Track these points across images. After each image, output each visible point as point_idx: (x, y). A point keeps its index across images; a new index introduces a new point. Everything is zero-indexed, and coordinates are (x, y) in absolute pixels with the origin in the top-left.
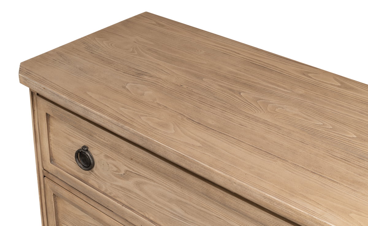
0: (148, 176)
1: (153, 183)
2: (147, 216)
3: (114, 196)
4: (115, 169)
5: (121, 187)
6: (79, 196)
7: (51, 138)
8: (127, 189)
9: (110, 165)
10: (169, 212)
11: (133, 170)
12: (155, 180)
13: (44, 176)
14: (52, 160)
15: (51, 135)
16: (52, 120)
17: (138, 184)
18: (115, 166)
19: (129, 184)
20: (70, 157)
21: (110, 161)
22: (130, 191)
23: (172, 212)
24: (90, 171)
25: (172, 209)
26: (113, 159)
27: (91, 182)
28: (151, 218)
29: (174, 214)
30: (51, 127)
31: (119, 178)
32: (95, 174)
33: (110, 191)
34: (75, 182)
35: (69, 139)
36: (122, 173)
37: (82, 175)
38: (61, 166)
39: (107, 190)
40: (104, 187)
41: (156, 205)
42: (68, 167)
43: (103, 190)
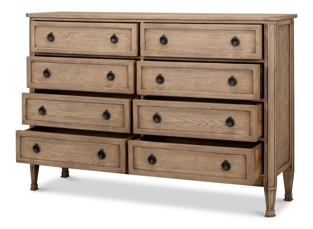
0: (76, 32)
1: (77, 34)
2: (75, 48)
3: (62, 47)
4: (63, 36)
5: (65, 42)
8: (67, 42)
9: (61, 35)
11: (70, 32)
14: (35, 46)
17: (72, 37)
18: (63, 35)
19: (69, 39)
21: (61, 33)
22: (69, 42)
24: (52, 42)
26: (63, 32)
27: (53, 46)
28: (77, 48)
30: (36, 32)
31: (65, 38)
32: (55, 42)
34: (46, 49)
35: (44, 33)
36: (66, 36)
37: (48, 46)
38: (39, 47)
39: (59, 46)
40: (58, 46)
41: (79, 42)
42: (42, 46)
43: (58, 47)
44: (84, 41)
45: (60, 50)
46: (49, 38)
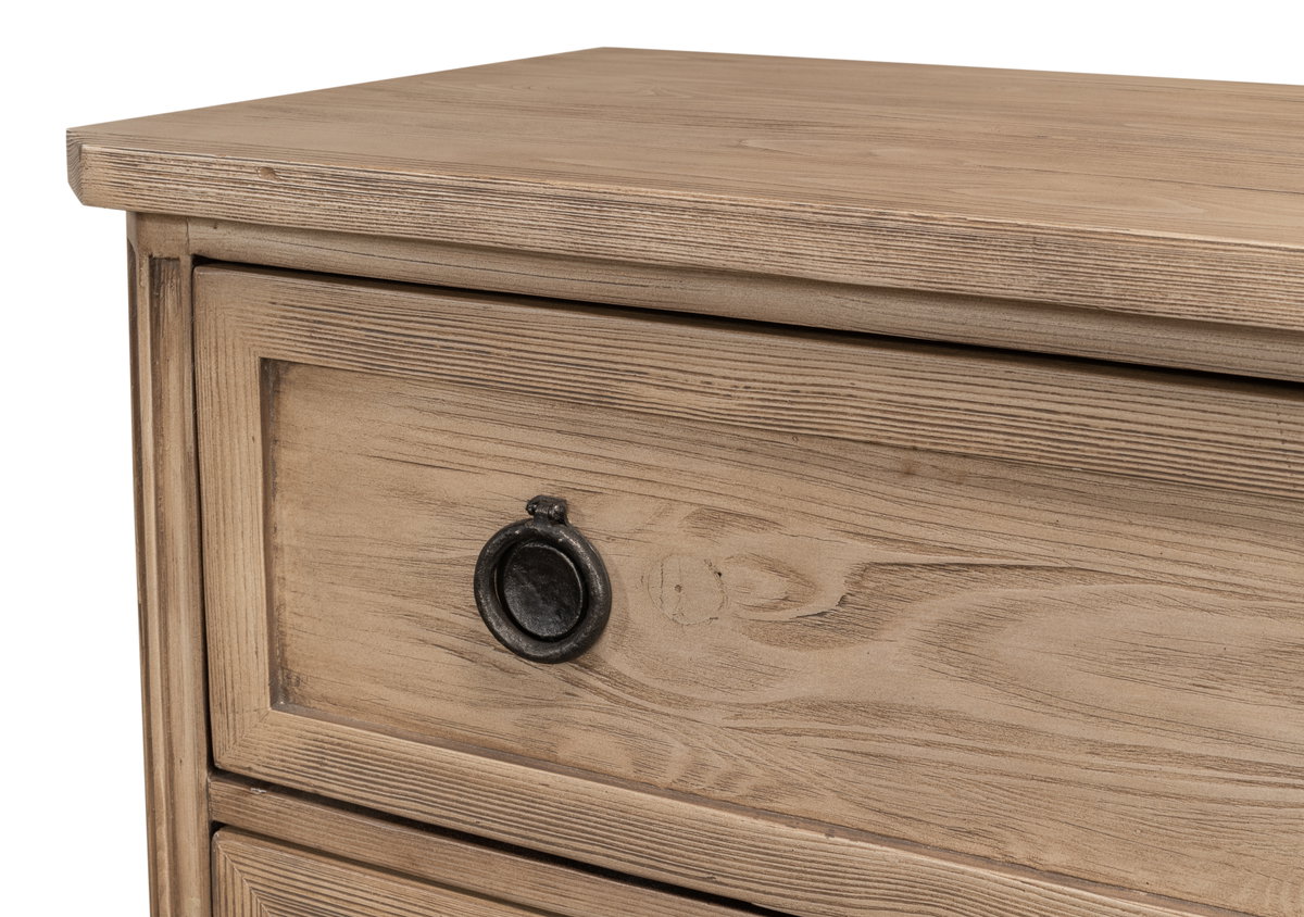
0: (1038, 553)
1: (1073, 589)
2: (1019, 852)
3: (759, 791)
4: (771, 586)
5: (816, 707)
6: (475, 882)
7: (283, 538)
8: (859, 708)
9: (732, 574)
10: (1199, 760)
11: (917, 545)
12: (1090, 559)
13: (215, 826)
14: (283, 689)
15: (283, 513)
16: (294, 405)
18: (773, 567)
20: (419, 619)
21: (740, 539)
22: (883, 712)
23: (1229, 752)
24: (567, 668)
25: (1221, 734)
26: (761, 523)
27: (580, 744)
28: (1055, 858)
29: (1241, 766)
30: (286, 458)
31: (802, 642)
32: (616, 679)
33: (725, 766)
34: (460, 779)
35: (416, 497)
36: (826, 601)
37: (502, 723)
38: (350, 710)
39: (697, 768)
40: (679, 753)
41: (1096, 748)
42: (403, 701)
43: (670, 775)
44: (1223, 763)
45: (719, 839)
46: (511, 595)
